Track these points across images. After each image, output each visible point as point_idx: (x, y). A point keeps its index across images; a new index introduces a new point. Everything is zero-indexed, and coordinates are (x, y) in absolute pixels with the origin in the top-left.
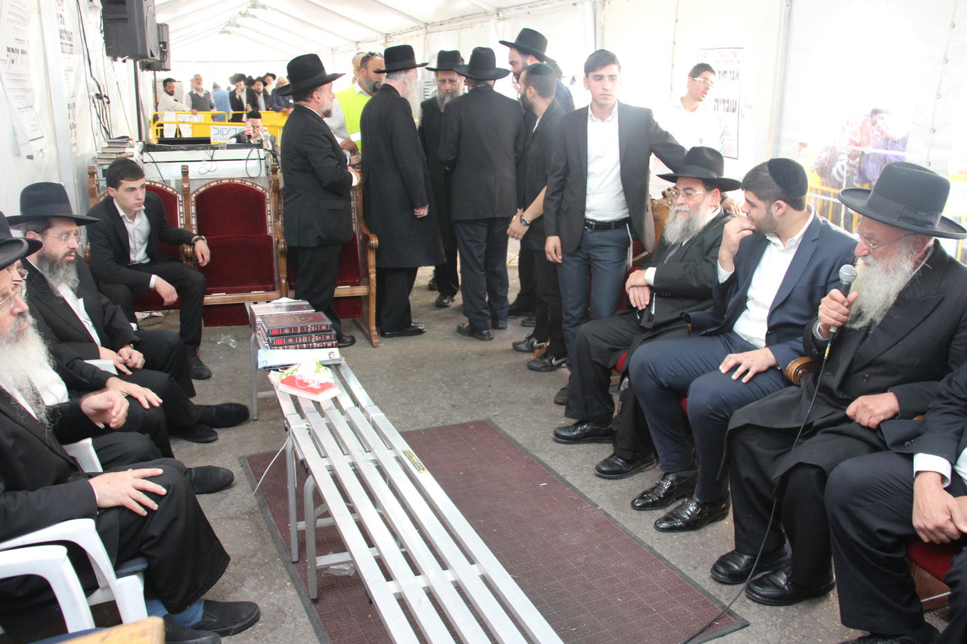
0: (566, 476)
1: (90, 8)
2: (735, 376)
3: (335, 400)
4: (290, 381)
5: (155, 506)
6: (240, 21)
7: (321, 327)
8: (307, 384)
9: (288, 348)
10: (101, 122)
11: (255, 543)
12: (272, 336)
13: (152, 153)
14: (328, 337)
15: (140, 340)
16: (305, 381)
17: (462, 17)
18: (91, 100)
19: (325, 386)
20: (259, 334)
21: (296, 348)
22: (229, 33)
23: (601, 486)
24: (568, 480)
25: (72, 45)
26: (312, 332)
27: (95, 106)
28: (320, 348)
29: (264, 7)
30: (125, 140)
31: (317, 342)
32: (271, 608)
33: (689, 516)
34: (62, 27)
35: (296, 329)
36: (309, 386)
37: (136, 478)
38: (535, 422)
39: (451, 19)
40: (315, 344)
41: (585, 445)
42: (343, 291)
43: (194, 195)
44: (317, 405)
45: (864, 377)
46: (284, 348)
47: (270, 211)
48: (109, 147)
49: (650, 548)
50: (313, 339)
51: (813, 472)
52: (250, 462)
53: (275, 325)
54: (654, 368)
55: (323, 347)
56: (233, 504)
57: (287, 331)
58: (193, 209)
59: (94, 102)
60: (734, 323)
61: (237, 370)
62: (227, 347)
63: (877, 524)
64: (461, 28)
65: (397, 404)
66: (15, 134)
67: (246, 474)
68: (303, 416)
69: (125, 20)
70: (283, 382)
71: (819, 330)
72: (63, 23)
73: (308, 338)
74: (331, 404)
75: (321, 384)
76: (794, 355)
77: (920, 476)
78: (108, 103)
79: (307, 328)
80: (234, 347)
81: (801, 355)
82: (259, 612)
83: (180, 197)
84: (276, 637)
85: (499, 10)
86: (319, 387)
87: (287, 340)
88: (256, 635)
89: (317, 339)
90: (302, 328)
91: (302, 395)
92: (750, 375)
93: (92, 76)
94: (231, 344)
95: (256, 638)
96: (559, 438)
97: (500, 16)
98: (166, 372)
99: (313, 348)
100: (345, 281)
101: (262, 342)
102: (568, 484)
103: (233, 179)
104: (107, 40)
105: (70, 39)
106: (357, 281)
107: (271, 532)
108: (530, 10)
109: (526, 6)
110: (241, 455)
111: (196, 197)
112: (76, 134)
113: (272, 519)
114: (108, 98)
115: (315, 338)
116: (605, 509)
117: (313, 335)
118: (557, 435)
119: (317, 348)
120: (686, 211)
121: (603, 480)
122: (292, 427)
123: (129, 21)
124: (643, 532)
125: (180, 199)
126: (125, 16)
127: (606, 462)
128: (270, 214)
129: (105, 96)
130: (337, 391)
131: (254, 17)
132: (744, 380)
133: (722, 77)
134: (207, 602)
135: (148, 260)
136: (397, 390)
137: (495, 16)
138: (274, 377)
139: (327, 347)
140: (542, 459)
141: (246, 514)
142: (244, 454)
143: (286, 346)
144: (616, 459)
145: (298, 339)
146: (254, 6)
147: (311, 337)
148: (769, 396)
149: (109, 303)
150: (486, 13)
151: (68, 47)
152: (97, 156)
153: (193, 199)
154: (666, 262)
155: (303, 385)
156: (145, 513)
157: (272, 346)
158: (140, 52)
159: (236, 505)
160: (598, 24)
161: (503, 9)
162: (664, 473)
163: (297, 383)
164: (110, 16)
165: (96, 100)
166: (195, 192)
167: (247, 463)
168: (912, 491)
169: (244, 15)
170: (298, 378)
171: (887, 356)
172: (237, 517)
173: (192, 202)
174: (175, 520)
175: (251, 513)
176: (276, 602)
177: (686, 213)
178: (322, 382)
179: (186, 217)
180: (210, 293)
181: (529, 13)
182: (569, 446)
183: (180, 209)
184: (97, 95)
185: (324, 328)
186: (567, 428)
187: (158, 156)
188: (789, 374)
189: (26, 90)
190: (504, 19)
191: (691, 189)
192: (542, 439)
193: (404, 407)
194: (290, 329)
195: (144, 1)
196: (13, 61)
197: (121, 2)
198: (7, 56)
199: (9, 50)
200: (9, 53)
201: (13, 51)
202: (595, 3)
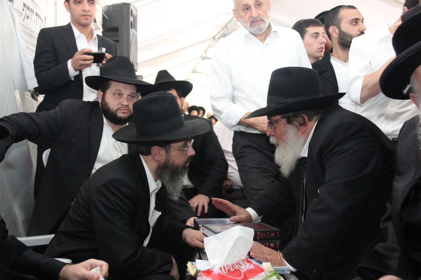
123: (120, 42)
195: (131, 29)
196: (28, 17)
197: (116, 30)
198: (23, 10)
199: (25, 5)
200: (24, 8)
201: (28, 8)
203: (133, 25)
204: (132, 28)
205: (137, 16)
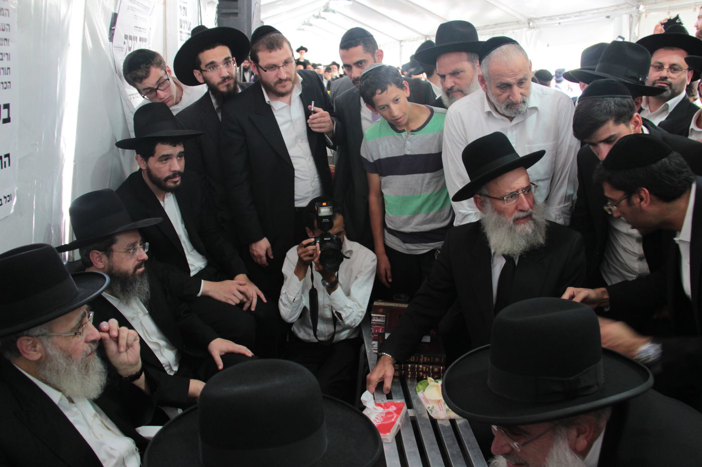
6: (313, 21)
17: (496, 24)
22: (303, 30)
34: (184, 18)
39: (486, 26)
69: (236, 14)
72: (185, 14)
85: (530, 20)
97: (531, 24)
108: (561, 21)
109: (558, 18)
123: (239, 15)
126: (236, 11)
137: (527, 25)
150: (518, 22)
161: (535, 19)
164: (224, 11)
169: (318, 17)
181: (560, 23)
198: (125, 43)
199: (126, 37)
200: (126, 41)
201: (131, 38)
202: (631, 16)
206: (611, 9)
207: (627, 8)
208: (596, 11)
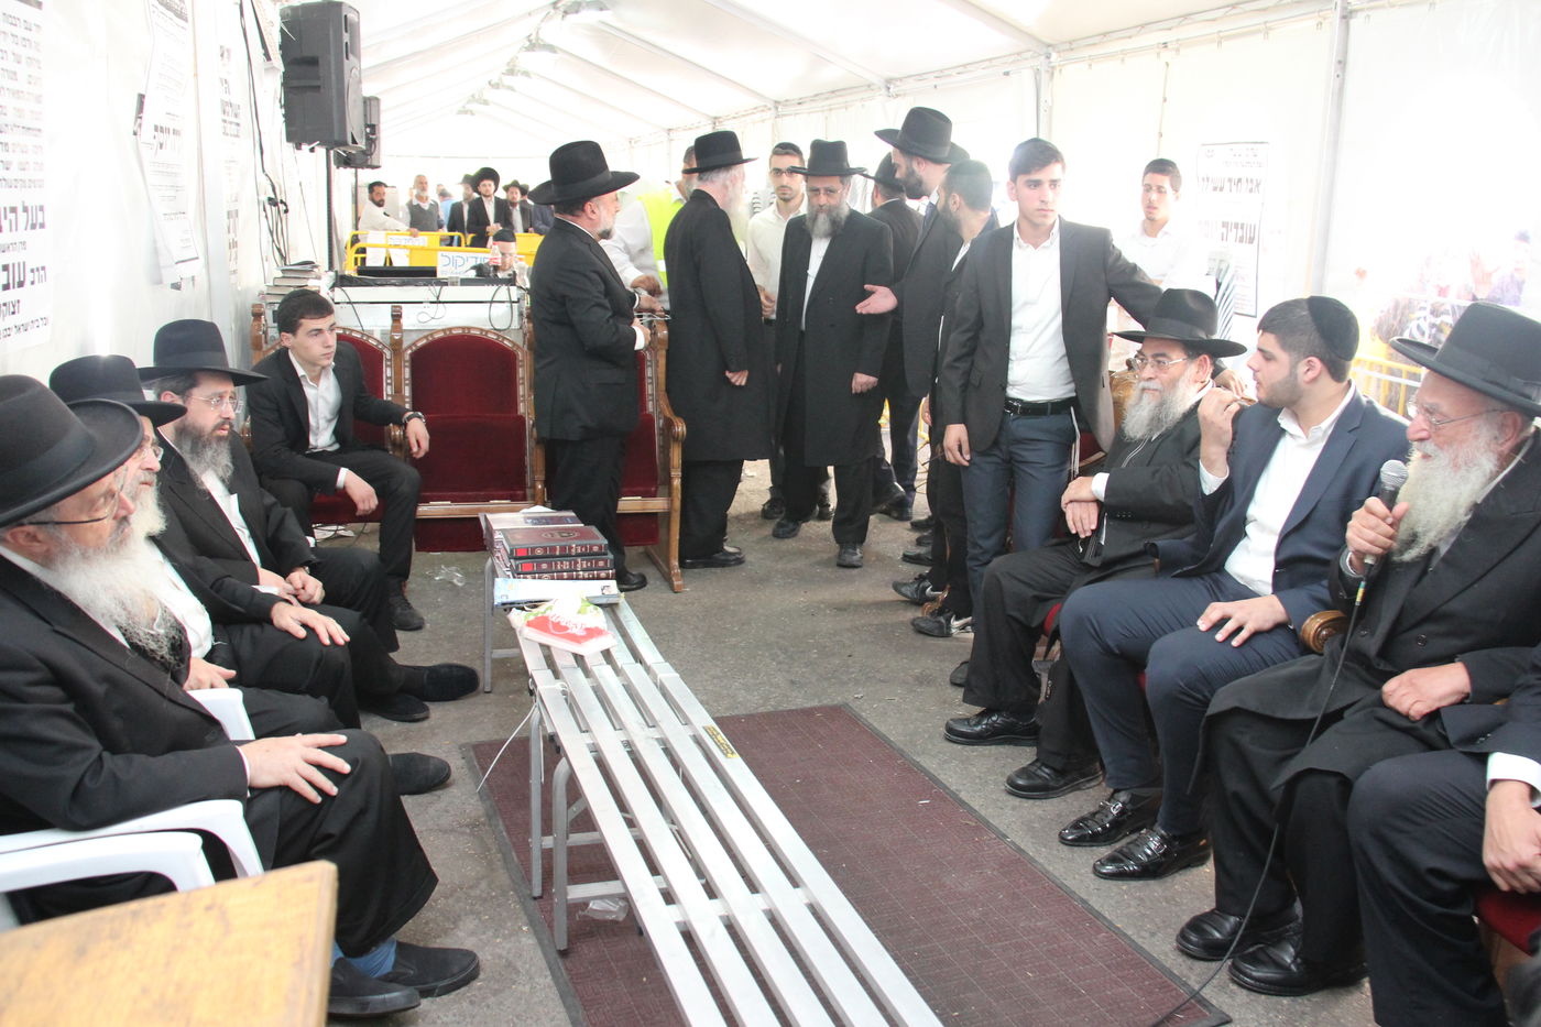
0: (960, 791)
1: (266, 70)
2: (1220, 636)
3: (607, 654)
4: (542, 624)
5: (333, 790)
6: (490, 94)
7: (591, 548)
8: (566, 628)
9: (540, 578)
10: (273, 241)
11: (478, 868)
12: (516, 559)
13: (347, 289)
14: (601, 564)
15: (318, 560)
16: (563, 624)
17: (833, 92)
18: (262, 207)
19: (592, 633)
20: (498, 558)
21: (553, 579)
22: (472, 114)
23: (1014, 808)
24: (964, 798)
25: (238, 125)
26: (578, 555)
27: (266, 217)
28: (589, 579)
29: (526, 74)
30: (308, 267)
31: (583, 570)
32: (497, 961)
33: (1148, 855)
34: (227, 98)
35: (553, 549)
36: (569, 631)
37: (307, 746)
38: (919, 710)
39: (816, 95)
40: (581, 573)
41: (993, 747)
42: (629, 504)
43: (409, 352)
44: (579, 659)
45: (1418, 639)
46: (534, 578)
47: (523, 378)
48: (284, 277)
49: (1084, 901)
50: (579, 566)
51: (1332, 781)
52: (476, 753)
53: (521, 542)
54: (1098, 622)
55: (593, 579)
56: (447, 811)
57: (539, 552)
58: (407, 373)
59: (265, 210)
60: (1226, 559)
61: (463, 619)
62: (449, 586)
63: (1427, 860)
64: (831, 110)
65: (706, 677)
66: (156, 251)
67: (469, 769)
68: (557, 675)
69: (318, 88)
70: (529, 624)
71: (1350, 561)
72: (227, 91)
73: (570, 564)
74: (601, 657)
75: (587, 629)
76: (1313, 606)
77: (1498, 787)
78: (286, 211)
79: (571, 548)
80: (460, 584)
81: (1327, 606)
82: (478, 966)
83: (388, 354)
84: (501, 1003)
85: (889, 81)
86: (584, 633)
87: (539, 565)
88: (473, 998)
89: (585, 566)
90: (563, 548)
91: (556, 644)
92: (1244, 634)
93: (264, 171)
94: (455, 581)
95: (472, 1003)
96: (954, 735)
97: (891, 90)
98: (357, 610)
99: (577, 579)
100: (635, 489)
101: (502, 568)
102: (962, 803)
103: (469, 328)
104: (289, 119)
105: (236, 116)
106: (653, 489)
107: (504, 854)
108: (937, 82)
109: (932, 76)
110: (463, 741)
111: (411, 355)
112: (236, 258)
113: (504, 834)
114: (285, 205)
115: (581, 563)
116: (1018, 841)
117: (579, 560)
118: (950, 730)
119: (584, 579)
120: (1156, 390)
121: (1019, 799)
122: (539, 688)
123: (322, 90)
124: (1074, 878)
125: (388, 357)
126: (318, 83)
127: (1023, 772)
128: (523, 384)
129: (282, 202)
130: (612, 641)
131: (511, 88)
132: (1235, 642)
133: (1234, 188)
134: (400, 946)
135: (336, 447)
136: (707, 656)
137: (885, 91)
138: (516, 618)
139: (599, 578)
140: (924, 765)
141: (467, 826)
142: (468, 741)
143: (537, 574)
144: (1040, 768)
145: (556, 564)
146: (511, 72)
147: (576, 563)
148: (1272, 667)
149: (275, 504)
150: (869, 86)
151: (234, 126)
152: (265, 290)
153: (407, 358)
154: (1124, 465)
155: (560, 629)
156: (319, 799)
157: (517, 573)
158: (336, 137)
159: (453, 813)
160: (1042, 104)
161: (896, 79)
162: (1112, 790)
163: (551, 626)
164: (295, 83)
165: (268, 207)
166: (410, 347)
167: (472, 754)
168: (1483, 810)
169: (496, 86)
170: (553, 619)
171: (1456, 606)
172: (452, 831)
173: (405, 361)
174: (362, 812)
175: (474, 825)
176: (504, 953)
177: (1157, 393)
178: (588, 626)
179: (395, 385)
180: (426, 501)
182: (969, 748)
183: (388, 372)
184: (270, 199)
185: (596, 549)
186: (967, 720)
187: (356, 293)
188: (1306, 636)
189: (176, 188)
190: (897, 95)
191: (1163, 355)
192: (926, 736)
193: (715, 681)
194: (545, 548)
195: (345, 61)
196: (161, 145)
197: (313, 62)
198: (154, 137)
199: (156, 128)
200: (156, 134)
201: (162, 130)
202: (1037, 72)
203: (351, 49)
204: (347, 58)
205: (359, 23)
206: (1011, 60)
207: (1032, 57)
208: (987, 63)
